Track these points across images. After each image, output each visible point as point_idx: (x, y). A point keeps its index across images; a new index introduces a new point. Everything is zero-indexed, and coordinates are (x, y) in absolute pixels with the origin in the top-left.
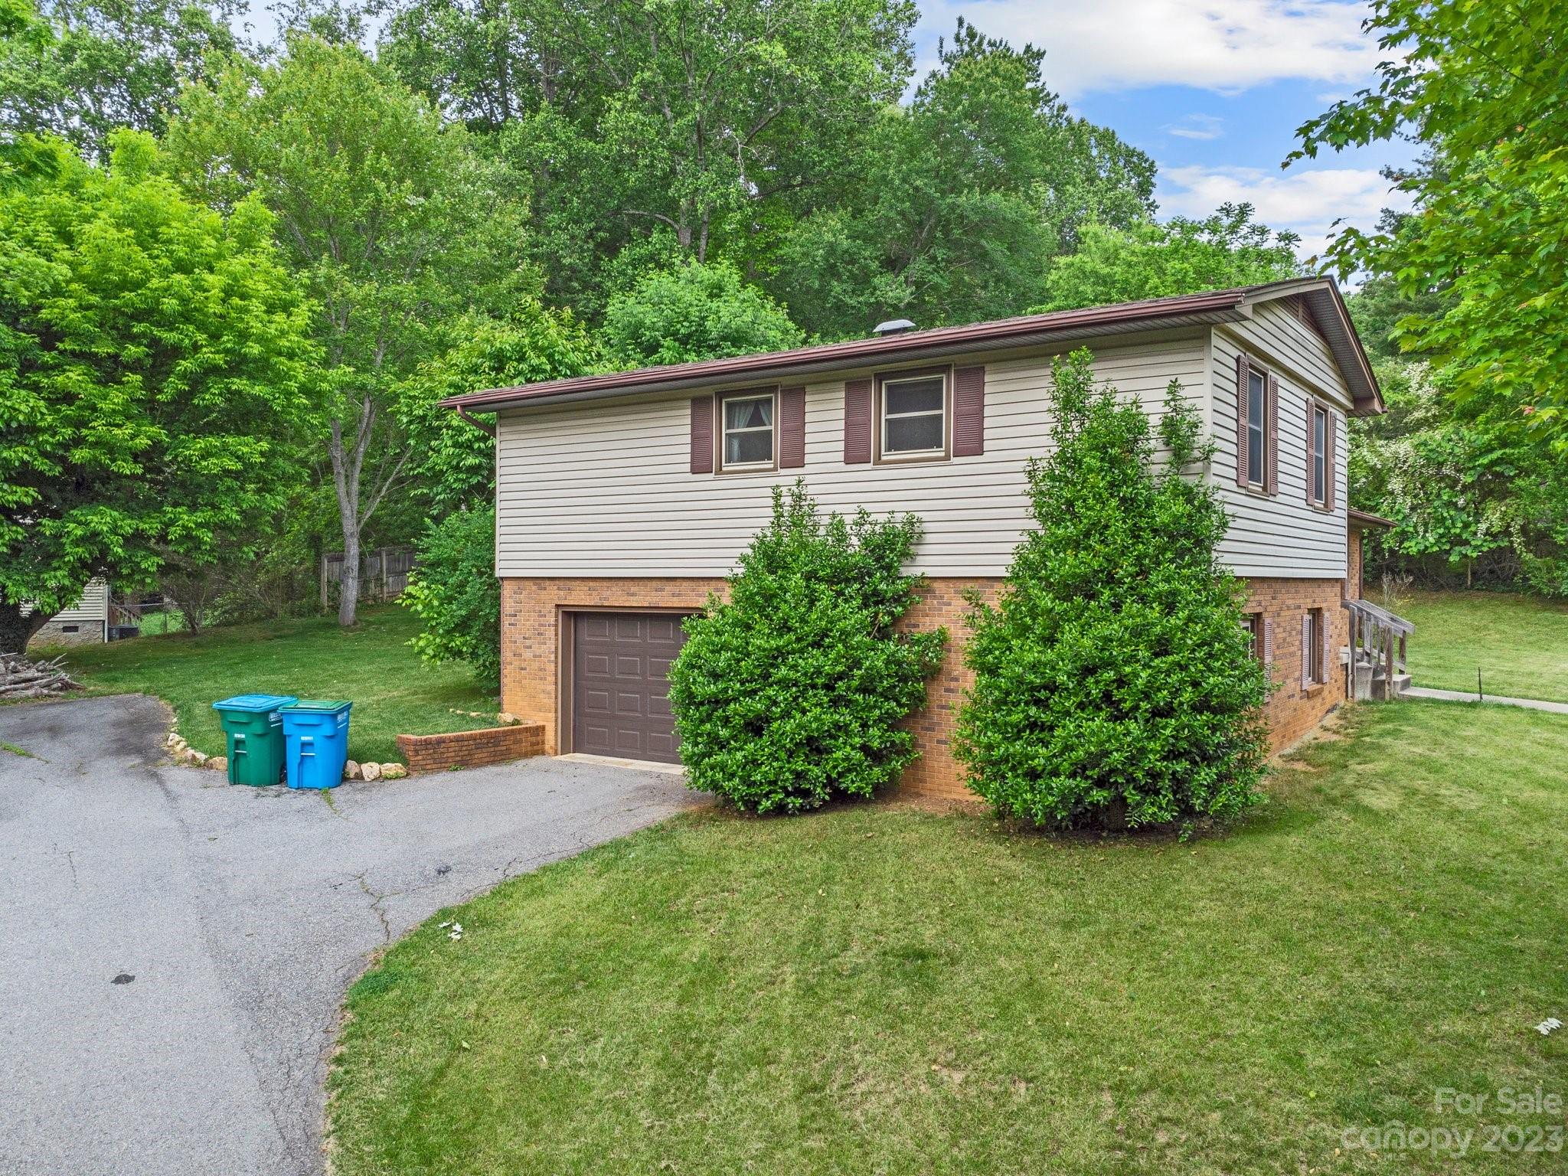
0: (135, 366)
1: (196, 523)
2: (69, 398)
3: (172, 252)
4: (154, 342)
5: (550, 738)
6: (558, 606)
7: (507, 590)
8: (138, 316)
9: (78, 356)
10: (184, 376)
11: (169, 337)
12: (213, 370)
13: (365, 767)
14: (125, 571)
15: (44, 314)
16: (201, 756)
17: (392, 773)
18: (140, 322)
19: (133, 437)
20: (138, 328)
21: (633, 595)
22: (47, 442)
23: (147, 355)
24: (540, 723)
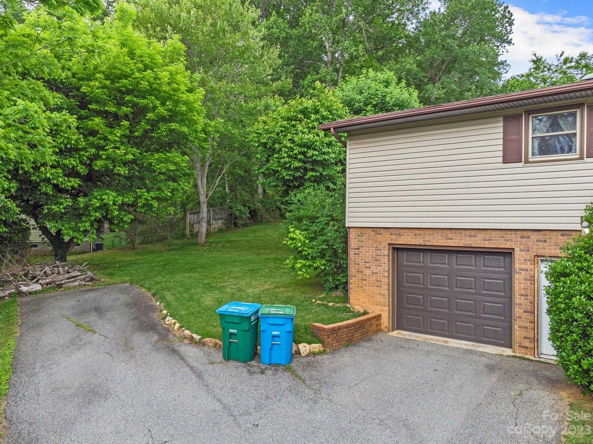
0: (126, 117)
1: (151, 197)
2: (93, 133)
3: (142, 61)
4: (135, 105)
5: (385, 321)
6: (389, 244)
7: (352, 235)
8: (129, 92)
9: (98, 113)
10: (148, 121)
11: (142, 102)
12: (163, 119)
13: (301, 346)
14: (116, 222)
15: (83, 89)
16: (197, 337)
17: (317, 350)
18: (128, 95)
19: (126, 154)
20: (128, 98)
21: (451, 239)
22: (84, 155)
23: (131, 113)
24: (379, 313)
